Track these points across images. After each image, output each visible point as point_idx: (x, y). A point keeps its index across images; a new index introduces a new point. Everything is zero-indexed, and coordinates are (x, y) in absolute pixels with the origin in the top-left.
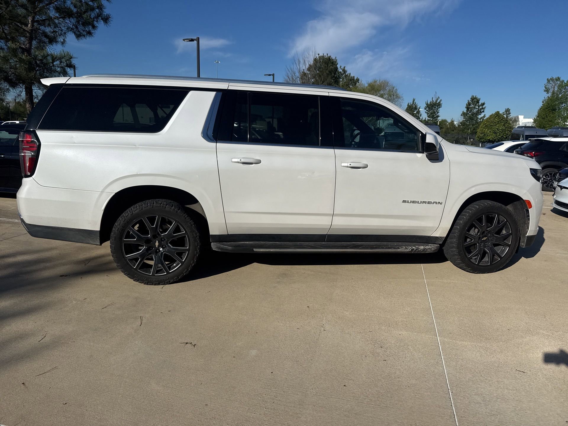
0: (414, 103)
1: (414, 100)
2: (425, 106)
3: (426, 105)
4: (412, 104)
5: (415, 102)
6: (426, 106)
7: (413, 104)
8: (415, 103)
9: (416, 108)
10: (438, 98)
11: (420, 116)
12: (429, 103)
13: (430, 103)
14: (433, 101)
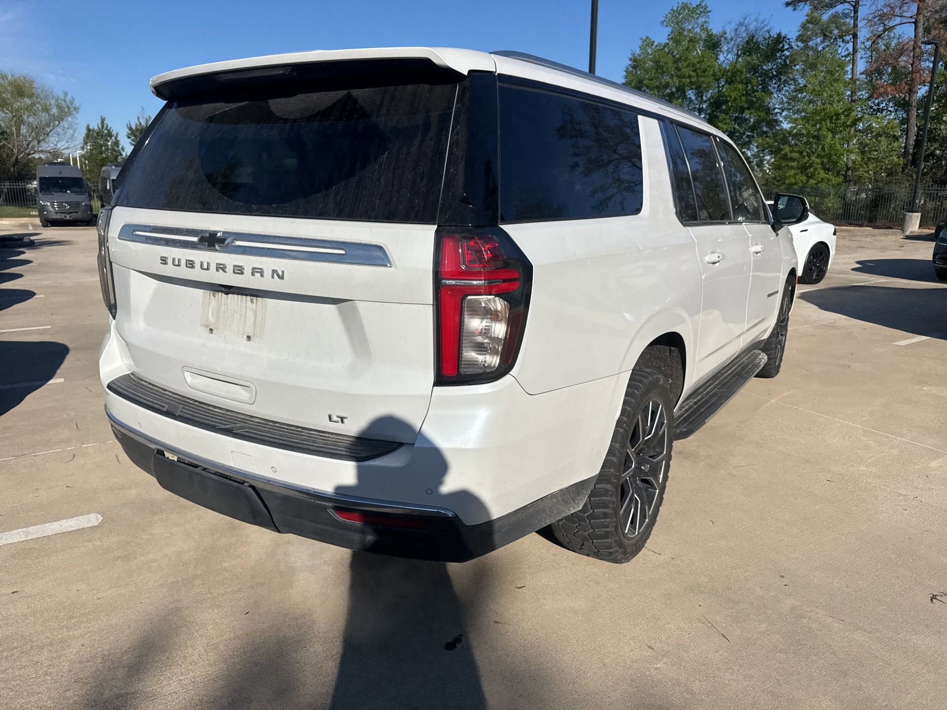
0: (105, 125)
1: (103, 120)
2: (128, 133)
3: (130, 130)
4: (100, 126)
5: (105, 122)
6: (130, 132)
7: (103, 127)
8: (107, 126)
9: (110, 135)
10: (148, 118)
11: (121, 151)
12: (134, 127)
13: (136, 126)
14: (140, 124)
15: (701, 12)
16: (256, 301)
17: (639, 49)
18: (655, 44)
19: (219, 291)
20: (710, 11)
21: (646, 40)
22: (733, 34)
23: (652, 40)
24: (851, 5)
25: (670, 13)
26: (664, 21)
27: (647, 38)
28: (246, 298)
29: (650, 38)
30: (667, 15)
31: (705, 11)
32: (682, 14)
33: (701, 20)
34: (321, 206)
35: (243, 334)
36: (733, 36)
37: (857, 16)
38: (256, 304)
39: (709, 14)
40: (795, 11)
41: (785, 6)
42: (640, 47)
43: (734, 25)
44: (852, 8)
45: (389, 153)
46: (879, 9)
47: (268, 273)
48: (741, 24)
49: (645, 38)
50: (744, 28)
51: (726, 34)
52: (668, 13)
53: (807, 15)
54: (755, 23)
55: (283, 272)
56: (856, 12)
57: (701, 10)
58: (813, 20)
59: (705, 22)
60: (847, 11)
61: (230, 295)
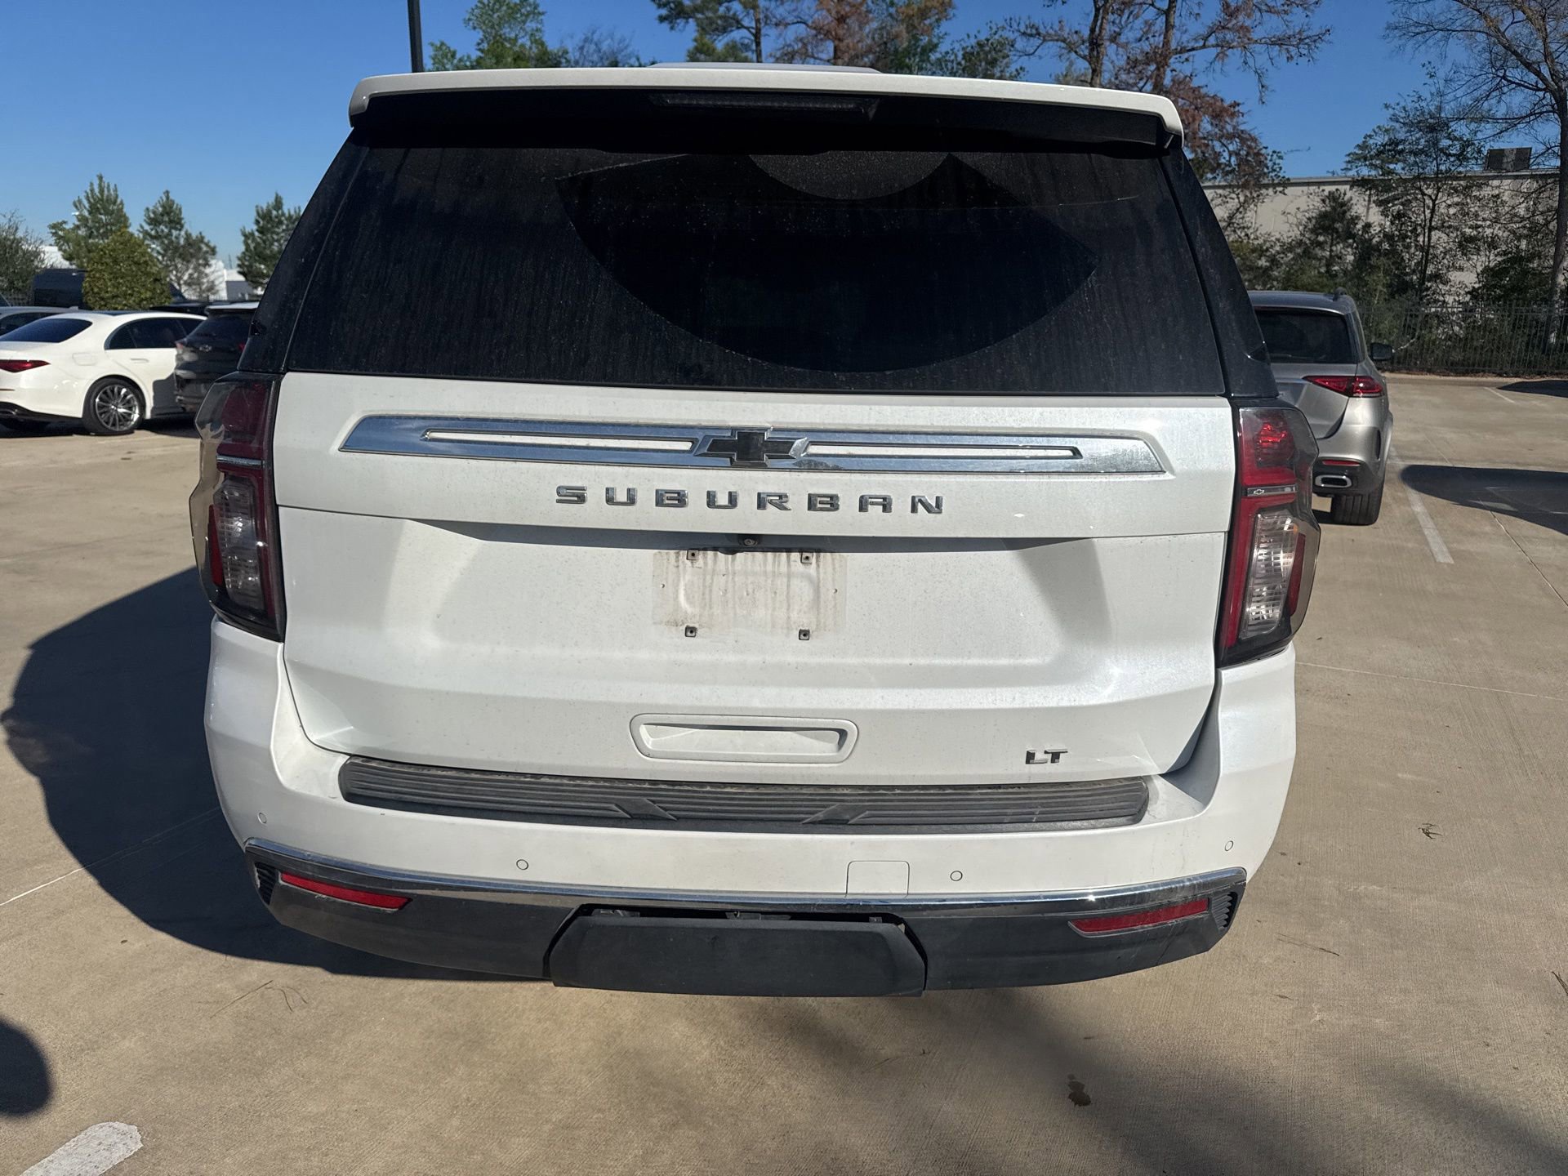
15: (529, 13)
16: (817, 561)
17: (432, 62)
18: (458, 56)
19: (705, 549)
20: (543, 14)
21: (440, 48)
22: (577, 55)
23: (452, 49)
24: (750, 32)
25: (477, 6)
26: (469, 20)
27: (442, 44)
28: (788, 558)
29: (448, 44)
30: (473, 10)
31: (535, 13)
32: (498, 10)
33: (531, 25)
34: (999, 371)
35: (789, 629)
36: (577, 57)
37: (760, 51)
38: (818, 566)
39: (541, 17)
40: (673, 32)
41: (657, 21)
42: (433, 59)
43: (578, 39)
44: (753, 38)
45: (1098, 275)
46: (788, 42)
47: (901, 505)
48: (586, 40)
49: (438, 45)
50: (593, 47)
51: (567, 53)
52: (474, 7)
53: (695, 40)
54: (609, 41)
55: (938, 500)
56: (758, 44)
57: (528, 9)
58: (705, 48)
59: (537, 30)
60: (746, 41)
61: (738, 555)
